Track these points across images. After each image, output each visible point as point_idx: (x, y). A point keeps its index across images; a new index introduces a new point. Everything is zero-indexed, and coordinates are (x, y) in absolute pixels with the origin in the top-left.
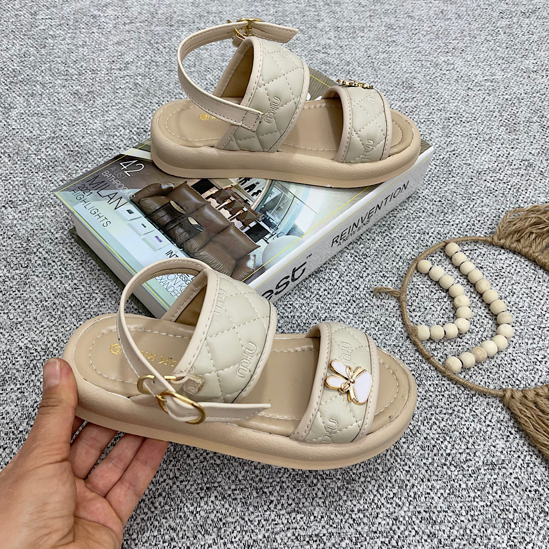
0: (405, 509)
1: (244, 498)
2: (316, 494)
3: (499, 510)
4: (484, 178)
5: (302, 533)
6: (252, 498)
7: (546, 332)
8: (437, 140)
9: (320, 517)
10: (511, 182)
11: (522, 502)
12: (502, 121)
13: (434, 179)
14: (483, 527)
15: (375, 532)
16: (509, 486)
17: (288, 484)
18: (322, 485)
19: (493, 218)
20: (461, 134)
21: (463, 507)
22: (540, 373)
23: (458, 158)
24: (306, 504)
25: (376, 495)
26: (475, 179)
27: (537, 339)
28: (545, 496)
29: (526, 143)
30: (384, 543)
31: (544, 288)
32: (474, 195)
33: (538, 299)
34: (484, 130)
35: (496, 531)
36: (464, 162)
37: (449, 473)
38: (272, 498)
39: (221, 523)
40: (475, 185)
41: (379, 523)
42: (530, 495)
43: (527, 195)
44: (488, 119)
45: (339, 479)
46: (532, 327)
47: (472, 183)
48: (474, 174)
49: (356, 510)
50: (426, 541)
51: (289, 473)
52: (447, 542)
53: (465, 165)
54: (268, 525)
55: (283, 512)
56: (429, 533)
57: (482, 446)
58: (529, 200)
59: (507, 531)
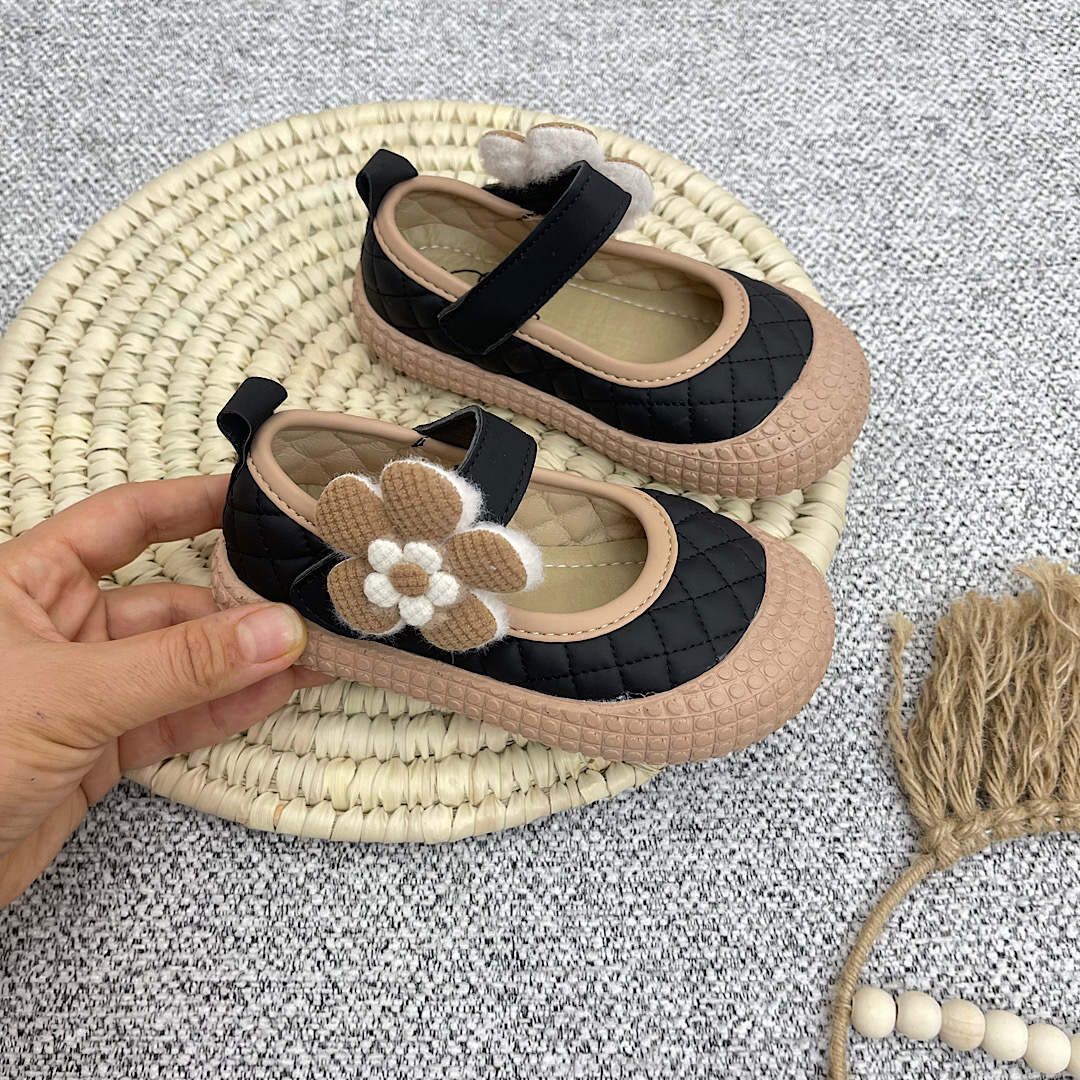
0: (457, 932)
1: (80, 886)
2: (252, 887)
3: (685, 939)
4: (818, 157)
5: (198, 976)
6: (100, 886)
7: (891, 522)
8: (721, 65)
9: (250, 940)
10: (885, 169)
11: (745, 920)
12: (891, 24)
13: (697, 156)
14: (636, 979)
15: (374, 985)
16: (721, 882)
17: (190, 859)
18: (271, 867)
19: (819, 251)
20: (785, 52)
21: (601, 930)
22: (856, 617)
23: (764, 110)
24: (224, 908)
25: (393, 898)
26: (795, 159)
27: (866, 536)
28: (804, 908)
29: (940, 77)
30: (390, 1010)
31: (910, 417)
32: (786, 197)
33: (889, 444)
34: (843, 44)
35: (666, 990)
36: (776, 119)
37: (585, 847)
38: (145, 889)
39: (14, 940)
40: (792, 173)
41: (387, 964)
42: (768, 905)
43: (918, 200)
44: (857, 18)
45: (314, 855)
46: (861, 508)
47: (786, 168)
48: (795, 148)
49: (338, 930)
50: (490, 1009)
51: (198, 833)
52: (541, 1013)
53: (776, 127)
54: (121, 951)
55: (164, 924)
56: (502, 991)
57: (676, 788)
58: (920, 211)
59: (695, 987)
